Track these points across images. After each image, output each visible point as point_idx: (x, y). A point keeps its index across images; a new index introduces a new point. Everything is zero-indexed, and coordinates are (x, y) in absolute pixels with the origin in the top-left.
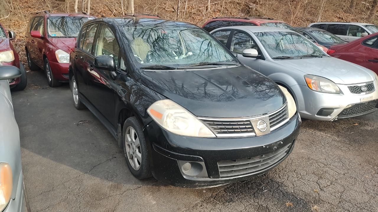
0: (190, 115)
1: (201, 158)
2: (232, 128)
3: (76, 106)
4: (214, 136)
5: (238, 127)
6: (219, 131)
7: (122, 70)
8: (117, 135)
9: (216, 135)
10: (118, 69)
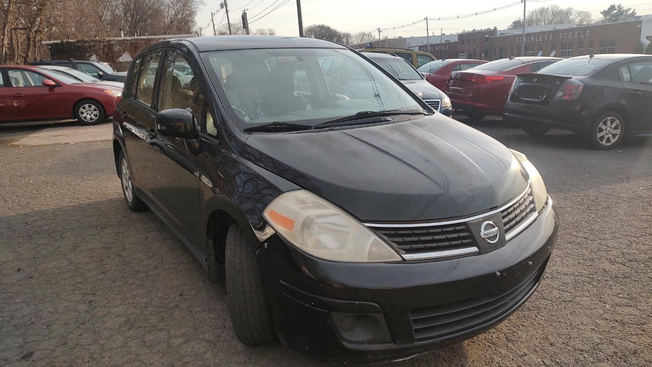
0: (349, 218)
1: (378, 306)
2: (433, 241)
3: (130, 204)
4: (399, 259)
5: (444, 237)
6: (407, 247)
7: (210, 135)
8: (206, 259)
9: (403, 256)
10: (202, 134)
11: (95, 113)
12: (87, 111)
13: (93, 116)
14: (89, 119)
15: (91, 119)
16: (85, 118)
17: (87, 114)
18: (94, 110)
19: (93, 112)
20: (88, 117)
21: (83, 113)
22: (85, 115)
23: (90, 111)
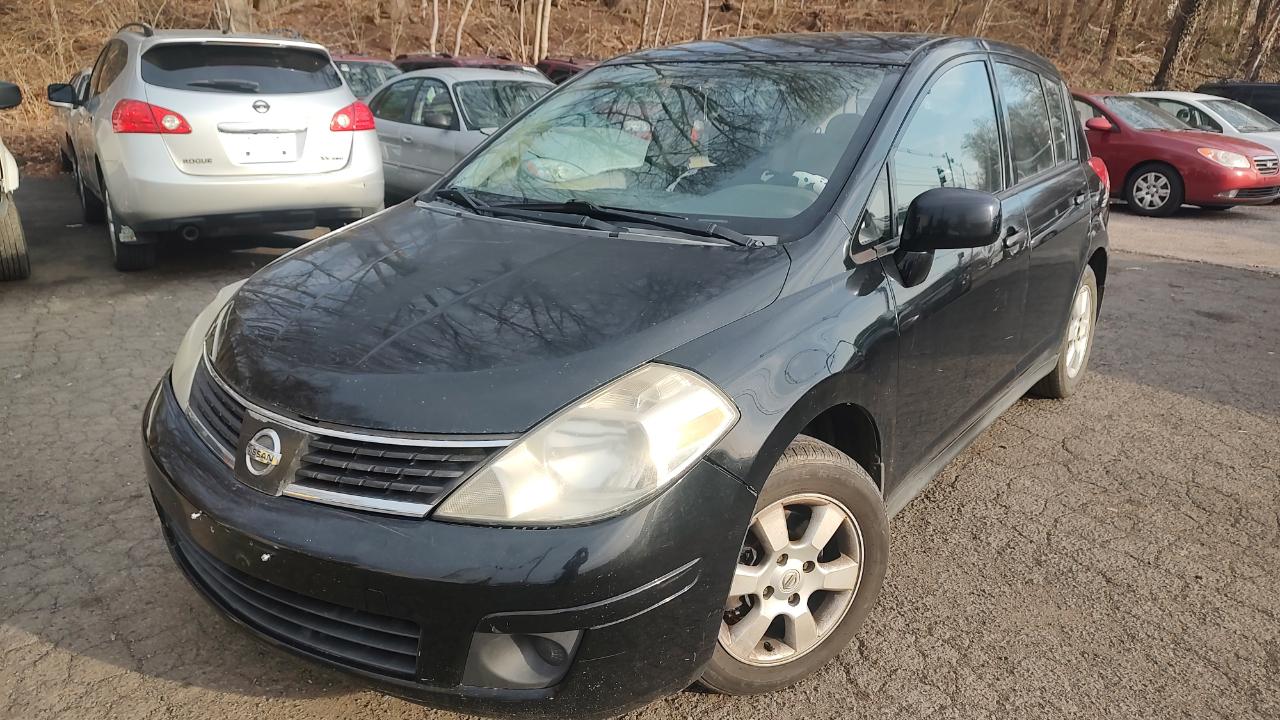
11: (1163, 192)
12: (1148, 188)
13: (1156, 200)
14: (1148, 203)
15: (1151, 204)
16: (1141, 200)
17: (1147, 193)
18: (1162, 188)
19: (1160, 191)
20: (1148, 198)
21: (1141, 190)
22: (1142, 194)
23: (1154, 186)
